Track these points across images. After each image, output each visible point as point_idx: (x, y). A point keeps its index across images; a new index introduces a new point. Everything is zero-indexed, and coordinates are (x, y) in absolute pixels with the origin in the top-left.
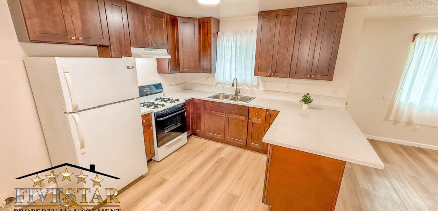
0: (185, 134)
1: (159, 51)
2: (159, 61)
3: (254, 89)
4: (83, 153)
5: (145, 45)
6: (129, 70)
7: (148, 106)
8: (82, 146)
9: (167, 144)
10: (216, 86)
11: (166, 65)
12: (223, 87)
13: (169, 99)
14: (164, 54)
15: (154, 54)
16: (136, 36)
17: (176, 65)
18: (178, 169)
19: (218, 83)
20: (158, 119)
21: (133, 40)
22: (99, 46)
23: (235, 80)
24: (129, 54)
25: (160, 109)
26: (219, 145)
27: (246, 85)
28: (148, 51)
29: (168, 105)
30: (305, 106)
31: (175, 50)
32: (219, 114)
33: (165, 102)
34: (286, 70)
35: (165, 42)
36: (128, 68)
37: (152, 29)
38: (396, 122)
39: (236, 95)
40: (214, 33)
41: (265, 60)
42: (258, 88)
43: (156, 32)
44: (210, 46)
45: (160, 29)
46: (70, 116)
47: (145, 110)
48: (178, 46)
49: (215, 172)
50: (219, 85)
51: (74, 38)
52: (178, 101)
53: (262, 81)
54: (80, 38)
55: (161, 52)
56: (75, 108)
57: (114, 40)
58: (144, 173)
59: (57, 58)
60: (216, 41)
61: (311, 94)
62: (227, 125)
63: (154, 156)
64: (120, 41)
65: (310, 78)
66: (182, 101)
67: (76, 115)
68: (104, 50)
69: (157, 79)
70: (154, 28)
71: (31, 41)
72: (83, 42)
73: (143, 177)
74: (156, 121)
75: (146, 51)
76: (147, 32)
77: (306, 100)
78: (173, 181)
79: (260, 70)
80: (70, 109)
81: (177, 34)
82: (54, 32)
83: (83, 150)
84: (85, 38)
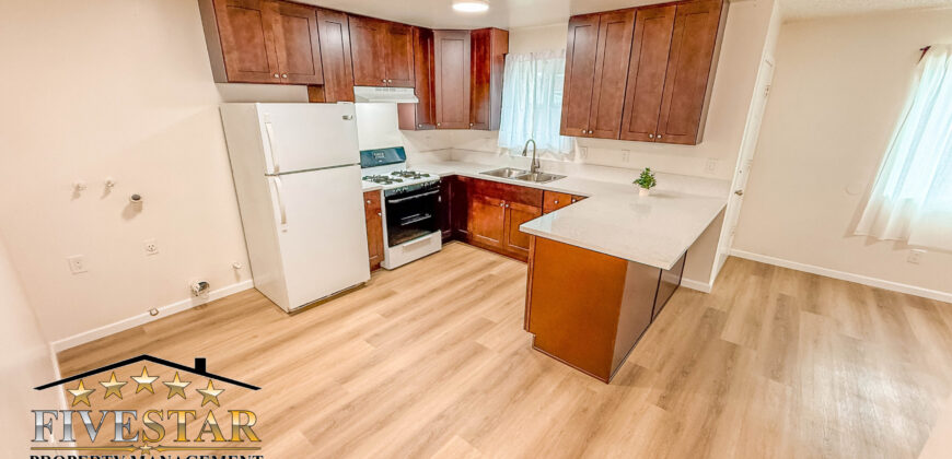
0: (438, 235)
1: (399, 91)
2: (401, 108)
3: (566, 161)
4: (285, 231)
5: (376, 82)
6: (346, 121)
7: (378, 181)
8: (284, 222)
9: (405, 245)
10: (501, 154)
11: (412, 115)
12: (513, 157)
13: (413, 173)
14: (409, 96)
15: (392, 97)
16: (362, 68)
17: (429, 114)
18: (417, 282)
19: (504, 149)
20: (391, 201)
21: (357, 74)
22: (310, 86)
23: (531, 143)
24: (352, 99)
25: (395, 185)
26: (493, 257)
27: (552, 153)
28: (382, 91)
29: (408, 182)
30: (643, 192)
31: (428, 91)
32: (496, 201)
33: (406, 177)
34: (614, 124)
35: (411, 76)
36: (345, 118)
37: (387, 55)
38: (872, 239)
39: (533, 171)
40: (498, 57)
41: (579, 106)
42: (573, 160)
43: (395, 61)
44: (488, 81)
45: (402, 54)
46: (270, 178)
47: (370, 186)
48: (433, 83)
49: (473, 291)
50: (507, 153)
51: (277, 76)
52: (427, 176)
53: (581, 146)
54: (285, 76)
55: (403, 93)
56: (277, 169)
57: (329, 76)
58: (365, 280)
59: (258, 104)
60: (502, 71)
61: (653, 169)
62: (508, 223)
63: (383, 260)
64: (338, 76)
65: (655, 140)
66: (435, 177)
67: (277, 179)
68: (316, 92)
69: (397, 139)
70: (393, 54)
71: (229, 82)
72: (287, 81)
73: (363, 285)
74: (387, 204)
75: (379, 92)
76: (381, 61)
77: (646, 181)
78: (404, 295)
79: (569, 125)
80: (271, 171)
81: (433, 61)
82: (254, 69)
83: (285, 227)
84: (290, 75)
